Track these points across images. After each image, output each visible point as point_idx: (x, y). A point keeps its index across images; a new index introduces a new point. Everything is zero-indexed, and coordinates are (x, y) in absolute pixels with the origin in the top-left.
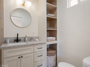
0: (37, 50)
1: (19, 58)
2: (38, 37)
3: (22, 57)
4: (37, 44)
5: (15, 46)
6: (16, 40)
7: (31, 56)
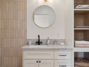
0: (59, 57)
1: (37, 62)
2: (65, 40)
3: (40, 62)
4: (58, 49)
5: (33, 49)
6: (37, 43)
7: (50, 63)
